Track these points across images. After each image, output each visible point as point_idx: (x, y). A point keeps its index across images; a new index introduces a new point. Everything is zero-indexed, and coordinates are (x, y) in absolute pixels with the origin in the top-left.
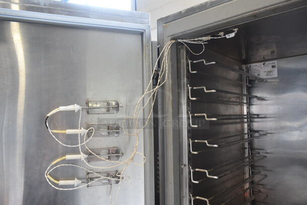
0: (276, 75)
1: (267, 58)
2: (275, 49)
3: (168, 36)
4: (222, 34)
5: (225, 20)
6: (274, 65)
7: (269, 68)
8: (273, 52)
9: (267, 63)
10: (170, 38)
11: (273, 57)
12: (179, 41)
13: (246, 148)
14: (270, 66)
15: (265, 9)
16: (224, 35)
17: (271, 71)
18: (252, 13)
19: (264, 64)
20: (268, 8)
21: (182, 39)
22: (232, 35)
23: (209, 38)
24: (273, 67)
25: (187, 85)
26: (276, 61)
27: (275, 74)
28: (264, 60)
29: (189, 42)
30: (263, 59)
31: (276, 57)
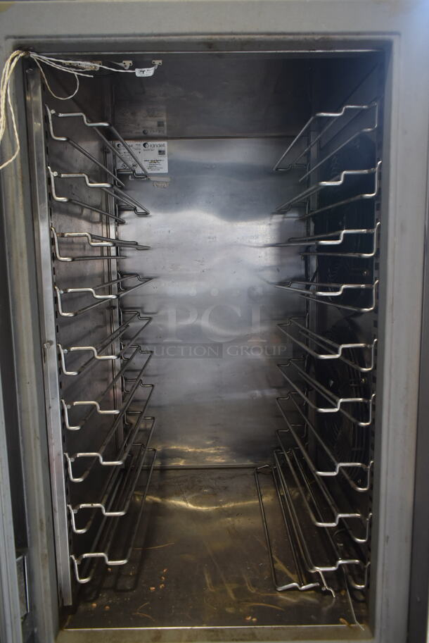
0: (165, 170)
1: (150, 133)
2: (164, 118)
3: (8, 37)
4: (128, 63)
5: (155, 35)
6: (162, 149)
7: (154, 155)
8: (160, 124)
9: (150, 143)
10: (11, 41)
11: (161, 134)
12: (34, 55)
13: (114, 307)
14: (156, 150)
15: (233, 37)
16: (132, 68)
17: (155, 161)
18: (209, 37)
19: (144, 145)
20: (237, 37)
21: (38, 53)
22: (149, 72)
23: (97, 66)
24: (161, 153)
25: (47, 167)
26: (165, 143)
27: (164, 167)
28: (145, 137)
29: (53, 65)
30: (143, 135)
31: (165, 133)
